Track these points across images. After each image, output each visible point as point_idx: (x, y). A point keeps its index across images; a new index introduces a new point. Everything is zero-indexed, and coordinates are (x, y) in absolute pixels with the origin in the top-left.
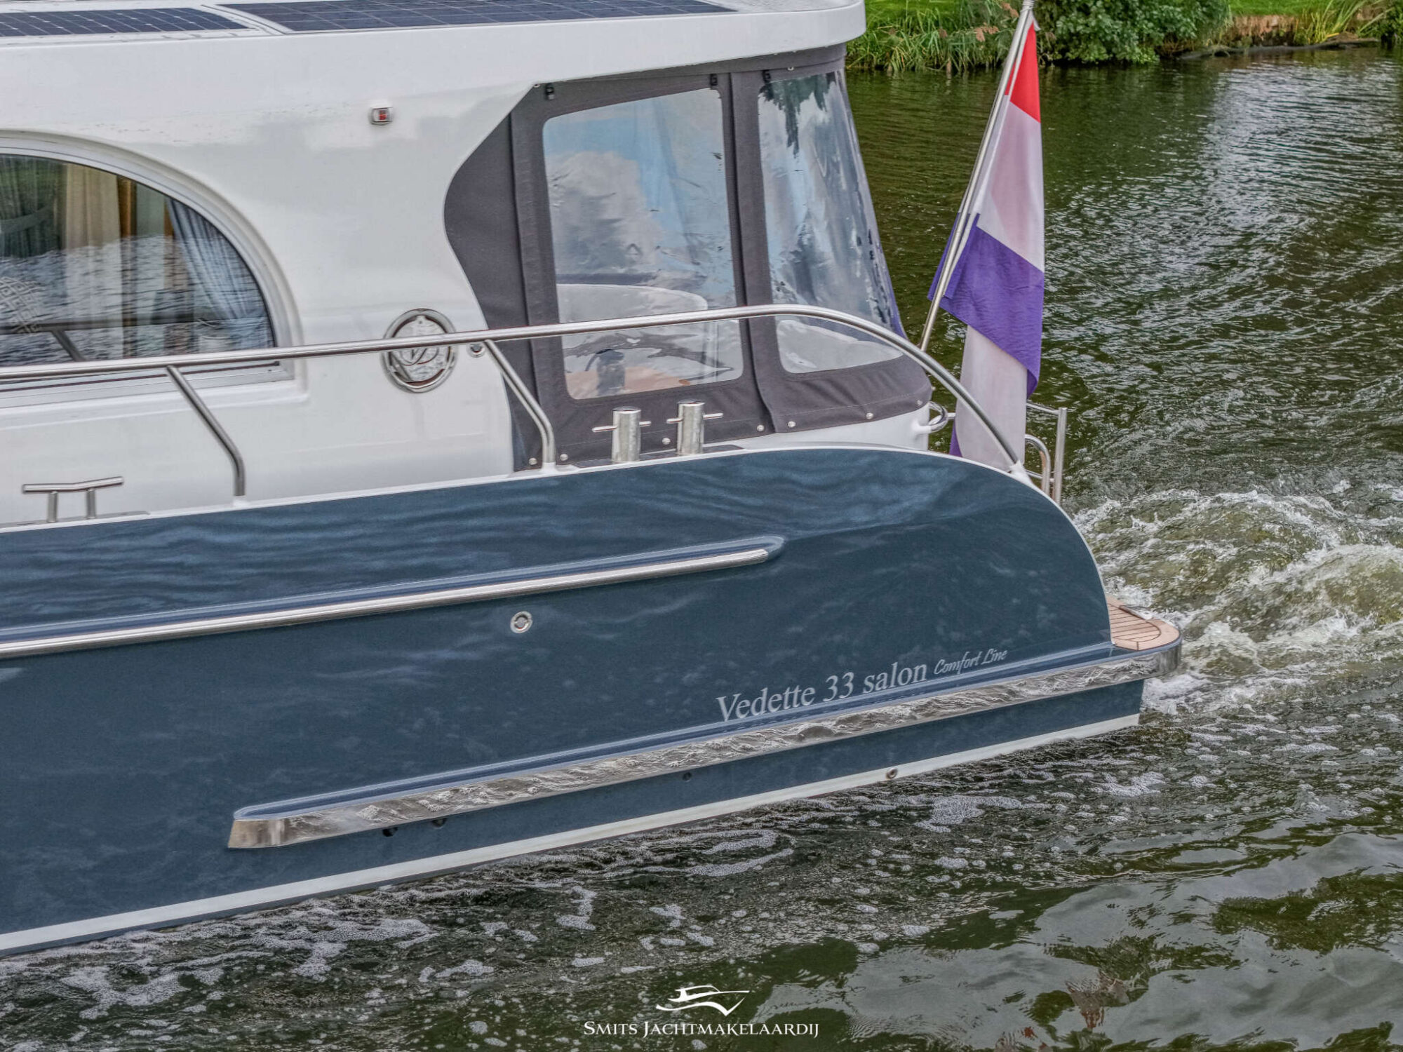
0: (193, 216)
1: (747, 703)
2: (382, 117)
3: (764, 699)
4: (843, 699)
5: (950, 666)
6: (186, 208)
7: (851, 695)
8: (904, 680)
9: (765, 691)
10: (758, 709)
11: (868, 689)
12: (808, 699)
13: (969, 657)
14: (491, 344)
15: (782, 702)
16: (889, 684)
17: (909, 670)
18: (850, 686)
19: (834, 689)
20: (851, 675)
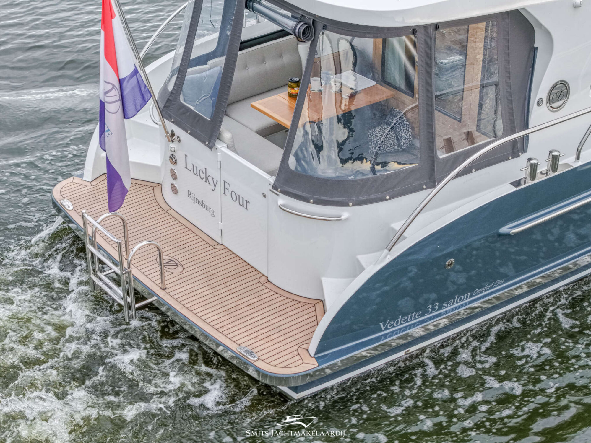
1: (393, 323)
3: (399, 320)
4: (436, 313)
7: (438, 310)
8: (460, 300)
9: (400, 317)
12: (419, 315)
16: (454, 303)
17: (462, 296)
18: (437, 307)
19: (430, 310)
20: (437, 304)
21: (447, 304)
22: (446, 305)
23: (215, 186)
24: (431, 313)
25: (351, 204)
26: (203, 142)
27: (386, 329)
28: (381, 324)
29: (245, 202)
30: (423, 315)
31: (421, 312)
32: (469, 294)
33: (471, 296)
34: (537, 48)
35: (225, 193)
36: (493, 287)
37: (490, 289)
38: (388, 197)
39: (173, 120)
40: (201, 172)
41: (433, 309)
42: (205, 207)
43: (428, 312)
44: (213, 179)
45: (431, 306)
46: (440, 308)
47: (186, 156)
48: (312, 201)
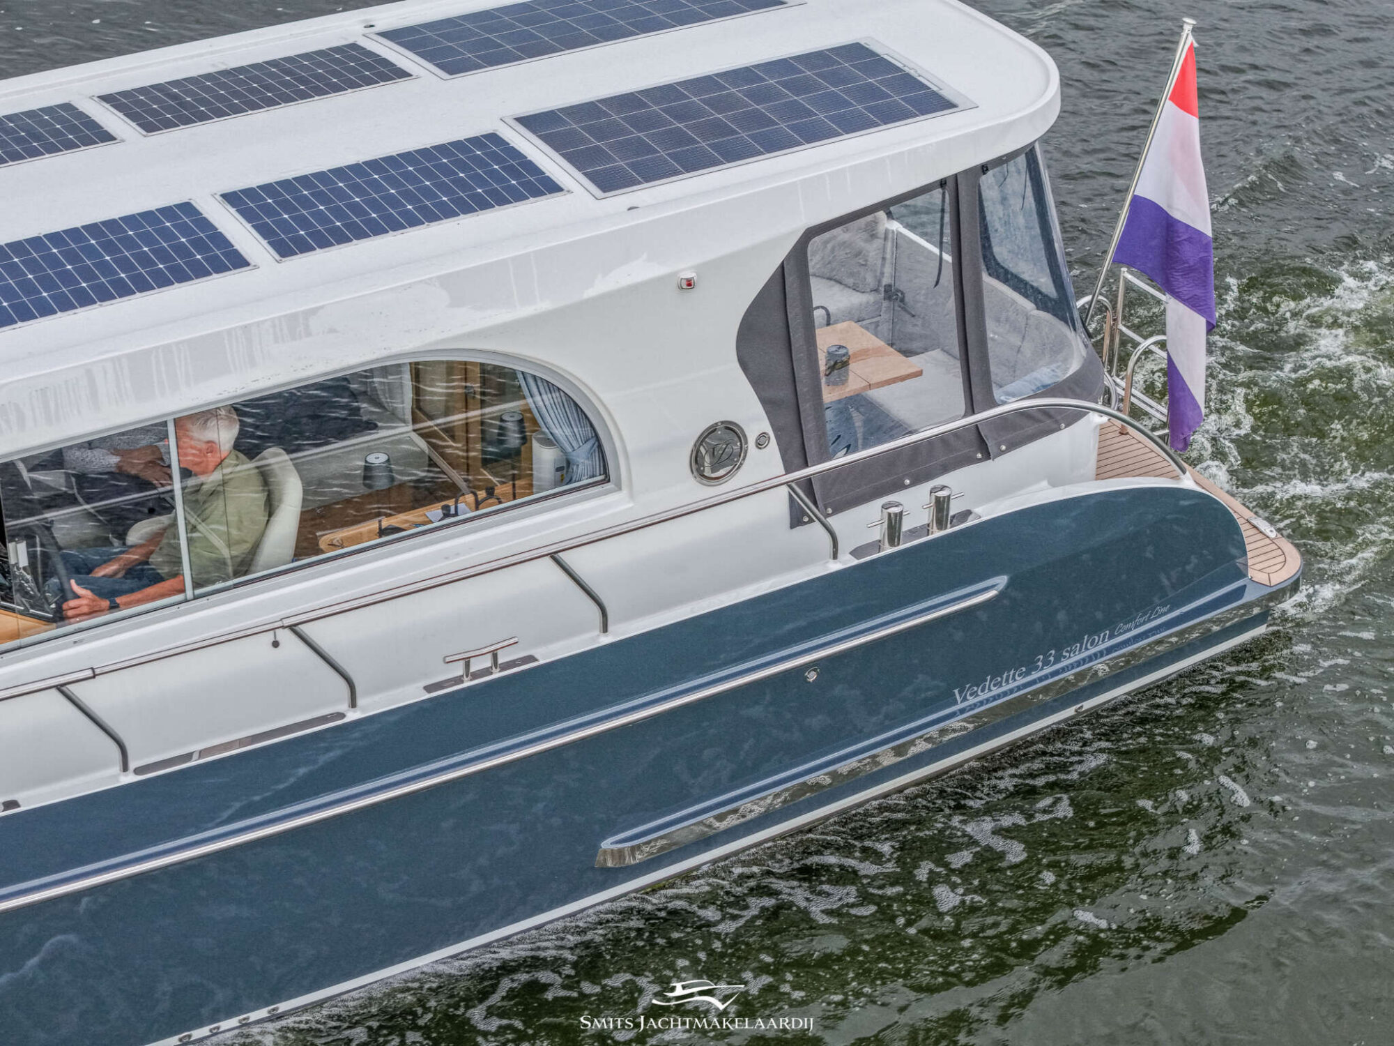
0: (540, 383)
1: (975, 688)
2: (689, 285)
3: (987, 683)
4: (1048, 670)
5: (1126, 627)
6: (534, 377)
7: (1054, 664)
8: (1092, 645)
9: (989, 678)
10: (983, 691)
11: (1065, 657)
12: (1019, 675)
13: (1141, 617)
14: (793, 485)
15: (1001, 682)
16: (1080, 650)
17: (1096, 638)
18: (1052, 659)
19: (1040, 664)
20: (1053, 652)
21: (1070, 652)
22: (1067, 654)
24: (1042, 669)
27: (965, 699)
28: (956, 691)
30: (1028, 673)
31: (1024, 669)
32: (1108, 632)
33: (1112, 637)
36: (1150, 620)
37: (1145, 623)
41: (1046, 663)
43: (1036, 668)
45: (1041, 657)
46: (1057, 660)
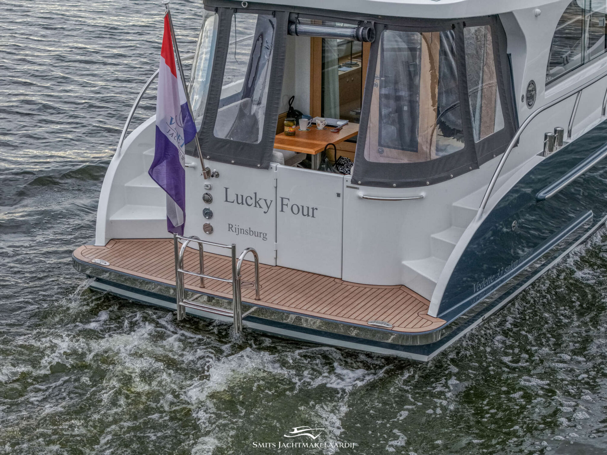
23: (268, 208)
25: (428, 183)
26: (254, 166)
29: (311, 211)
34: (510, 54)
35: (282, 211)
38: (452, 176)
39: (208, 157)
40: (249, 199)
42: (254, 233)
44: (265, 200)
47: (226, 189)
48: (394, 185)
